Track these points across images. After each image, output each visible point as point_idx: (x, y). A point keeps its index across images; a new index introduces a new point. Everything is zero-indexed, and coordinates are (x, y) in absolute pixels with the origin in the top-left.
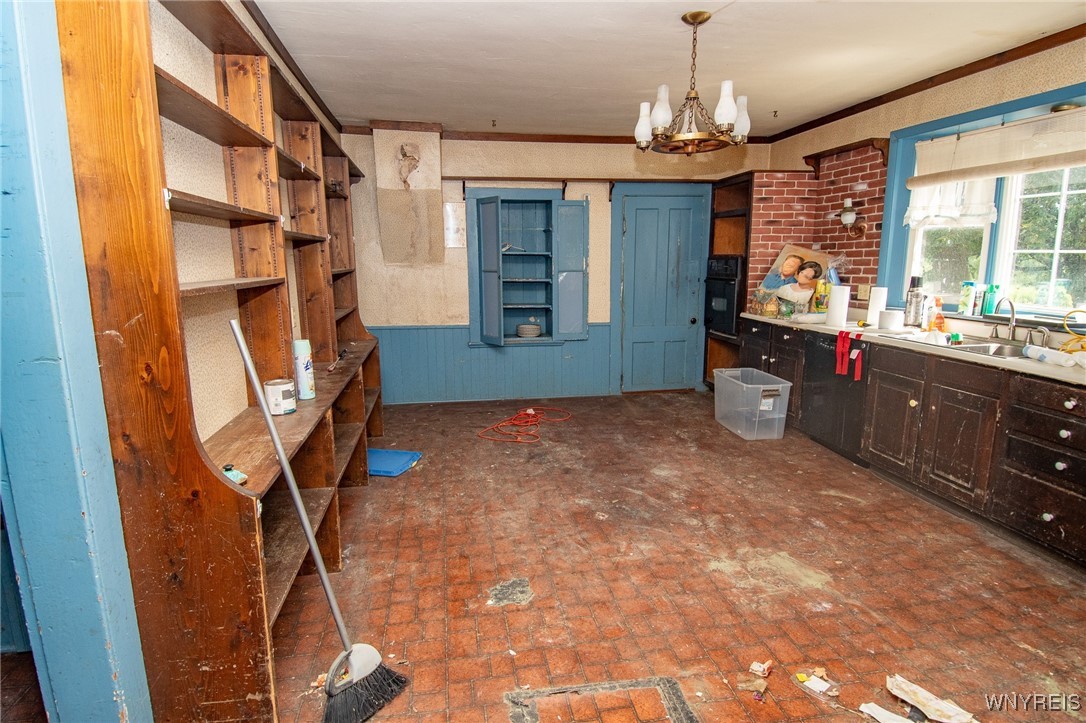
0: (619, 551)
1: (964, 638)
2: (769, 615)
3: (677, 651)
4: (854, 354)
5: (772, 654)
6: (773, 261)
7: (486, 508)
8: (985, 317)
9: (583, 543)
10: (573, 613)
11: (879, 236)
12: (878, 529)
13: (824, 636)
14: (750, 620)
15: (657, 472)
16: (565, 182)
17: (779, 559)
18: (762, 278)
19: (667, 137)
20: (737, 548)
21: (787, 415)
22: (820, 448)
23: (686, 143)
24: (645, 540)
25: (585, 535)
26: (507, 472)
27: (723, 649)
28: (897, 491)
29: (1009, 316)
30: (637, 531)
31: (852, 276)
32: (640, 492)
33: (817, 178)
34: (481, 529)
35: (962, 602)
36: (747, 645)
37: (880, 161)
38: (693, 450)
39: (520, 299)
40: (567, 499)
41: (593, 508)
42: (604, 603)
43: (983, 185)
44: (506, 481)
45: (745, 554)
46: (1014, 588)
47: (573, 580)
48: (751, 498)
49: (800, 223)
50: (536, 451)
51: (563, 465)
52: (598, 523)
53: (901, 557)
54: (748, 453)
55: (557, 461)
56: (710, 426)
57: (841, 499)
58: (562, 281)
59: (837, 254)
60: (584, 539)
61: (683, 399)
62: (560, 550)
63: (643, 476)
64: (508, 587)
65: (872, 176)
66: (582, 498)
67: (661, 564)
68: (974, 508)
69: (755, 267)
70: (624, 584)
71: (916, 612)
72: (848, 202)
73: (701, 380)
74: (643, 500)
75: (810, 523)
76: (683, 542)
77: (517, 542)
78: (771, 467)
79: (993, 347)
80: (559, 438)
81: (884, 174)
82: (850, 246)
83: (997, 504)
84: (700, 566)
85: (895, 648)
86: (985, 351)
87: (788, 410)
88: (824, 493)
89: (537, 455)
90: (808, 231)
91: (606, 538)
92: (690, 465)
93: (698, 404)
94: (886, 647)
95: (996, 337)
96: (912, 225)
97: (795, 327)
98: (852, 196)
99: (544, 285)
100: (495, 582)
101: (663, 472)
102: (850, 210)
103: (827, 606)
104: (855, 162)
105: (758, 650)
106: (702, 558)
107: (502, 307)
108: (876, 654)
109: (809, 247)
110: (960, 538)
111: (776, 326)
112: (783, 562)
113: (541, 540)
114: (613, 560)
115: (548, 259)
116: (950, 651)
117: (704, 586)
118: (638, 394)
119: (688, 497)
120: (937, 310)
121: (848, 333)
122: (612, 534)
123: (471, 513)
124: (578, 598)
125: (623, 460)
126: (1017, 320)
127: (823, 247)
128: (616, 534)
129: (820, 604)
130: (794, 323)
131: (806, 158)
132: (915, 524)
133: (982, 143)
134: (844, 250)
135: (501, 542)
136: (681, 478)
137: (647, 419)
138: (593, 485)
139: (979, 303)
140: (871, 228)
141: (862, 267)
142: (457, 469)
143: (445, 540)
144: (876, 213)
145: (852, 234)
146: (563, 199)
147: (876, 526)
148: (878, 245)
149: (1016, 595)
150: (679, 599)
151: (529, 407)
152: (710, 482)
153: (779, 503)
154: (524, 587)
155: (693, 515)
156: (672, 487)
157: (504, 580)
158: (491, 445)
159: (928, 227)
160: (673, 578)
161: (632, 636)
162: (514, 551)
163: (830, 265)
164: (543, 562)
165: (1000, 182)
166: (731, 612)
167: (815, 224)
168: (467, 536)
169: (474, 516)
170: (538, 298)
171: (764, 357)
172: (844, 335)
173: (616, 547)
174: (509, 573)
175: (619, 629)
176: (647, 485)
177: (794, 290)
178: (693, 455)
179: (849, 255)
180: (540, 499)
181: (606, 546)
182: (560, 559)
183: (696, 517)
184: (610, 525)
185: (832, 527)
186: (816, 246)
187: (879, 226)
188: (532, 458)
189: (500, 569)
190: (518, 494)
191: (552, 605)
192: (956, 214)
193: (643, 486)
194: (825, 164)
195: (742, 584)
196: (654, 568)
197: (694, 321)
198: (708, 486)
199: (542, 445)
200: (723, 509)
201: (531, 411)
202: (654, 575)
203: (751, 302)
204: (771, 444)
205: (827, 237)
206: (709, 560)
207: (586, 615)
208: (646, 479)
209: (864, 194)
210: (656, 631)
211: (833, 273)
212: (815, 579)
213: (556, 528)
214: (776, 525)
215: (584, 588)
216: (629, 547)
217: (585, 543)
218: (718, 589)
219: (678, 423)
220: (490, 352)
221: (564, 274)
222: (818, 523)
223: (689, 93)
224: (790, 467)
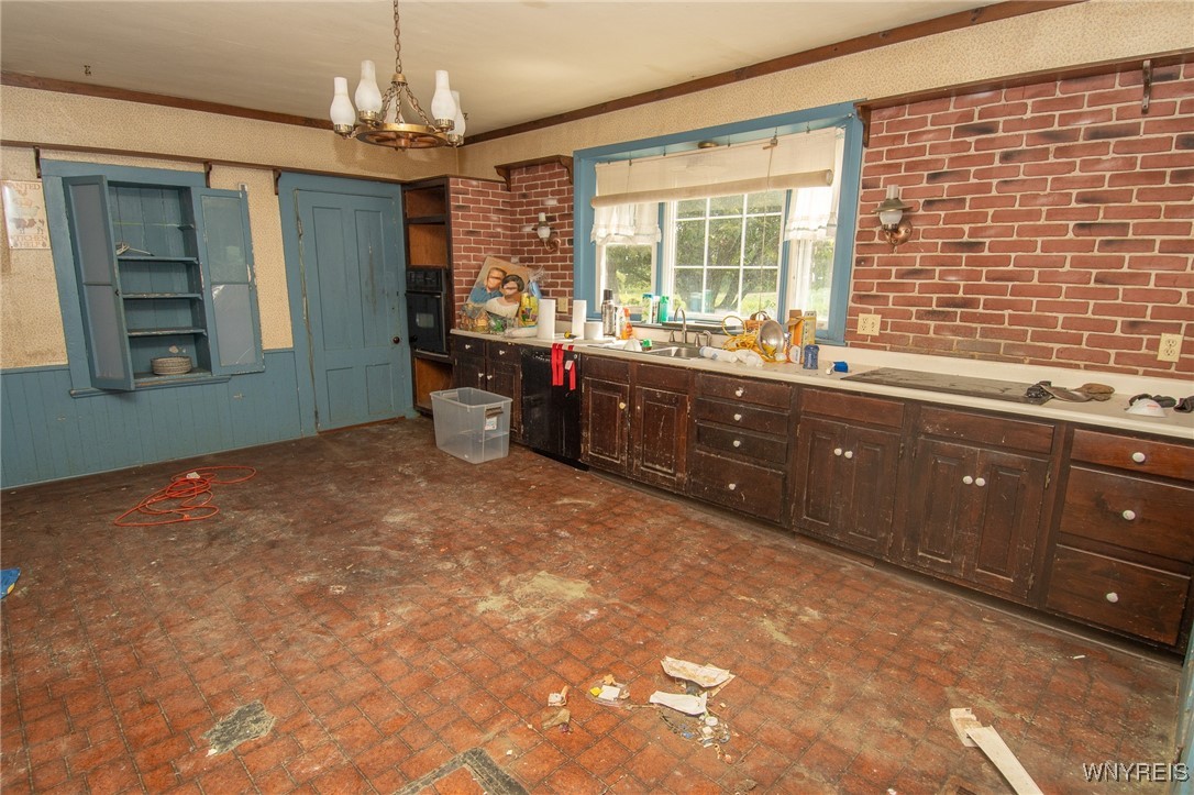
0: (372, 626)
1: (701, 605)
2: (549, 640)
3: (472, 715)
4: (569, 365)
5: (564, 680)
6: (477, 274)
7: (162, 624)
8: (664, 324)
9: (323, 629)
10: (336, 722)
11: (571, 251)
12: (610, 526)
13: (601, 643)
14: (534, 652)
15: (390, 519)
16: (208, 164)
17: (540, 580)
18: (468, 291)
19: (377, 124)
20: (499, 580)
21: (511, 432)
22: (544, 460)
23: (399, 135)
24: (400, 603)
25: (323, 619)
26: (181, 567)
27: (518, 693)
28: (614, 487)
29: (682, 322)
30: (388, 595)
31: (551, 289)
32: (377, 548)
33: (509, 190)
34: (165, 655)
35: (690, 573)
36: (538, 679)
37: (565, 178)
38: (423, 485)
39: (151, 322)
40: (284, 580)
41: (324, 582)
42: (373, 694)
43: (649, 208)
44: (182, 579)
45: (508, 585)
46: (720, 551)
47: (326, 681)
48: (496, 524)
49: (497, 235)
50: (218, 527)
51: (263, 538)
52: (336, 599)
53: (637, 547)
54: (480, 478)
55: (254, 534)
56: (434, 455)
57: (575, 505)
58: (218, 296)
59: (536, 268)
60: (323, 625)
61: (395, 429)
62: (295, 648)
63: (375, 528)
64: (233, 722)
65: (560, 192)
66: (304, 574)
67: (426, 624)
68: (677, 489)
69: (460, 281)
70: (390, 663)
71: (662, 594)
72: (542, 217)
73: (412, 405)
74: (384, 556)
75: (556, 536)
76: (444, 591)
77: (227, 659)
78: (506, 487)
79: (674, 349)
80: (248, 504)
81: (571, 191)
82: (547, 260)
83: (694, 483)
84: (469, 612)
85: (656, 632)
86: (668, 353)
87: (511, 427)
88: (559, 503)
89: (223, 532)
90: (506, 244)
91: (352, 616)
92: (424, 503)
93: (413, 433)
94: (650, 634)
95: (673, 342)
96: (598, 241)
97: (509, 341)
98: (545, 210)
99: (188, 301)
100: (211, 722)
101: (397, 518)
102: (545, 224)
103: (594, 612)
104: (543, 177)
105: (549, 680)
106: (467, 602)
107: (126, 334)
108: (645, 643)
109: (508, 260)
110: (672, 519)
111: (489, 341)
112: (544, 582)
113: (263, 644)
114: (369, 637)
115: (191, 268)
116: (696, 620)
117: (479, 633)
118: (338, 432)
119: (433, 539)
120: (626, 320)
121: (561, 345)
122: (358, 607)
123: (139, 638)
124: (337, 700)
125: (345, 514)
126: (687, 326)
127: (522, 261)
128: (363, 606)
129: (587, 612)
130: (509, 337)
131: (497, 168)
132: (637, 514)
133: (648, 170)
134: (542, 264)
135: (202, 665)
136: (420, 519)
137: (360, 459)
138: (314, 553)
139: (656, 312)
140: (563, 243)
141: (559, 281)
142: (90, 581)
143: (106, 688)
144: (567, 229)
145: (548, 248)
146: (208, 186)
147: (610, 523)
148: (571, 259)
149: (722, 556)
150: (457, 657)
151: (191, 471)
152: (452, 517)
153: (524, 523)
154: (256, 713)
155: (444, 558)
156: (413, 533)
157: (224, 715)
158: (141, 534)
159: (610, 244)
160: (444, 635)
161: (418, 719)
162: (226, 671)
163: (532, 278)
164: (275, 671)
165: (661, 206)
166: (513, 651)
167: (512, 237)
168: (143, 672)
169: (145, 641)
170: (182, 320)
171: (480, 375)
172: (557, 347)
173: (367, 621)
174: (228, 702)
175: (401, 717)
176: (383, 538)
177: (501, 304)
178: (425, 491)
179: (547, 268)
180: (245, 591)
181: (355, 624)
182: (298, 660)
183: (448, 559)
184: (352, 597)
185: (575, 535)
186: (515, 259)
187: (571, 242)
188: (215, 538)
189: (213, 702)
190: (208, 592)
191: (304, 722)
192: (631, 233)
193: (379, 539)
194: (515, 176)
195: (515, 617)
196: (420, 631)
197: (397, 341)
198: (451, 521)
199: (224, 518)
200: (473, 543)
201: (194, 476)
202: (422, 640)
203: (460, 317)
204: (498, 464)
205: (524, 250)
206: (476, 603)
207: (353, 718)
208: (380, 531)
209: (554, 209)
210: (444, 703)
211: (534, 287)
212: (576, 590)
213: (280, 622)
214: (528, 546)
215: (342, 684)
216: (383, 617)
217: (327, 629)
218: (493, 630)
219: (398, 458)
220: (110, 399)
221: (221, 287)
222: (564, 533)
223: (395, 77)
224: (522, 483)
